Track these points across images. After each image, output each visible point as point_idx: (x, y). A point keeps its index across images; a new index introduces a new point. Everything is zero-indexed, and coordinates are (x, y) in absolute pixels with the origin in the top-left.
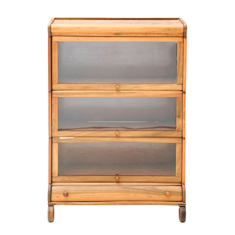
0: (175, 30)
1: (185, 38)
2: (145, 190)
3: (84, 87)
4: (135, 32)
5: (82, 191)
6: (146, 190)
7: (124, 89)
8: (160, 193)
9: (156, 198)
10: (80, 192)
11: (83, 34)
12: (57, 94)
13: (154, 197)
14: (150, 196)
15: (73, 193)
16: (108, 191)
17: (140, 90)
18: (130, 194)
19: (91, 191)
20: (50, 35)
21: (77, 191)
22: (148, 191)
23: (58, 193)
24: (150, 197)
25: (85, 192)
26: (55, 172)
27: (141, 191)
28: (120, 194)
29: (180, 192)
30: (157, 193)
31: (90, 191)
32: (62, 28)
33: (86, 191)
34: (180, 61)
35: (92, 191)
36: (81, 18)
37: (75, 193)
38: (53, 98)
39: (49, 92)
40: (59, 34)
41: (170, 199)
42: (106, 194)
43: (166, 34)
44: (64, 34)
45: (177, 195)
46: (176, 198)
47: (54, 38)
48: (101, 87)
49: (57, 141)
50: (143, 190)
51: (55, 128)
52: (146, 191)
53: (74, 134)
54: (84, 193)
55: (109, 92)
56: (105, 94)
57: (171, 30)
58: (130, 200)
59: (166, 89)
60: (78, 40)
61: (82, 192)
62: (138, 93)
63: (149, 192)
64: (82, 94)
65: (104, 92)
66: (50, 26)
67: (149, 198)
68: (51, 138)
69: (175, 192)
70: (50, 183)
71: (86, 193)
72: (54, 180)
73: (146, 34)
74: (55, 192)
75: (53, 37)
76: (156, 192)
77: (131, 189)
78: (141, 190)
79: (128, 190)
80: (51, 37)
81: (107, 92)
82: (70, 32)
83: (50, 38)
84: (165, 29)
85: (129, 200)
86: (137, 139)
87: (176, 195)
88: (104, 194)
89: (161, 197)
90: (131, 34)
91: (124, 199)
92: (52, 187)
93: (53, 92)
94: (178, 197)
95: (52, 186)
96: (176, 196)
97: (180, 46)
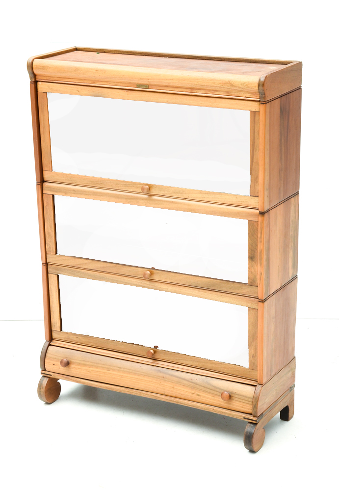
0: (241, 86)
1: (261, 103)
2: (191, 381)
3: (93, 182)
4: (171, 85)
5: (91, 362)
6: (193, 381)
7: (158, 193)
8: (215, 393)
9: (207, 399)
10: (88, 363)
11: (86, 81)
12: (51, 189)
13: (205, 397)
14: (198, 393)
15: (77, 363)
16: (131, 371)
17: (185, 199)
18: (166, 384)
19: (105, 366)
20: (34, 80)
21: (84, 361)
22: (196, 384)
23: (55, 358)
24: (198, 395)
25: (95, 365)
26: (56, 323)
27: (184, 382)
28: (150, 380)
29: (250, 398)
30: (209, 390)
31: (103, 366)
32: (49, 68)
33: (97, 363)
34: (255, 151)
35: (107, 367)
37: (80, 364)
38: (44, 195)
40: (48, 78)
41: (231, 406)
42: (127, 375)
43: (228, 92)
44: (55, 79)
45: (244, 401)
46: (242, 406)
47: (40, 84)
48: (119, 185)
49: (55, 271)
50: (188, 381)
51: (50, 248)
52: (192, 384)
53: (80, 264)
54: (93, 366)
55: (132, 196)
56: (126, 199)
57: (235, 86)
58: (166, 394)
59: (231, 203)
60: (79, 90)
61: (91, 364)
62: (181, 203)
63: (198, 386)
64: (89, 195)
65: (124, 195)
66: (31, 61)
67: (195, 397)
68: (46, 264)
69: (241, 395)
70: (48, 339)
71: (97, 367)
72: (55, 335)
73: (192, 89)
74: (52, 356)
75: (38, 83)
76: (208, 388)
77: (169, 375)
78: (185, 379)
79: (164, 375)
80: (35, 83)
81: (129, 196)
82: (63, 75)
83: (34, 85)
84: (224, 82)
85: (163, 393)
86: (181, 288)
87: (241, 400)
88: (124, 375)
89: (215, 398)
90: (166, 88)
91: (156, 391)
92: (50, 347)
93: (45, 184)
94: (245, 404)
95: (50, 345)
96: (242, 404)
97: (255, 119)
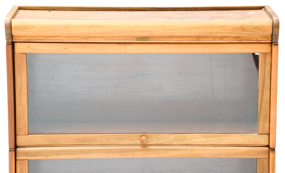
0: (254, 30)
1: (274, 45)
3: (79, 140)
4: (177, 35)
7: (156, 143)
11: (76, 38)
12: (27, 154)
17: (187, 145)
20: (11, 41)
32: (33, 27)
34: (265, 90)
36: (71, 8)
38: (18, 162)
39: (10, 151)
40: (28, 38)
43: (237, 37)
44: (37, 38)
47: (18, 46)
48: (111, 140)
55: (127, 149)
56: (120, 152)
57: (247, 31)
59: (237, 143)
60: (66, 50)
62: (183, 150)
64: (75, 154)
65: (117, 149)
66: (9, 22)
73: (199, 37)
75: (15, 44)
80: (12, 44)
81: (123, 149)
82: (49, 34)
83: (10, 47)
84: (235, 28)
90: (169, 39)
93: (18, 149)
97: (265, 60)
